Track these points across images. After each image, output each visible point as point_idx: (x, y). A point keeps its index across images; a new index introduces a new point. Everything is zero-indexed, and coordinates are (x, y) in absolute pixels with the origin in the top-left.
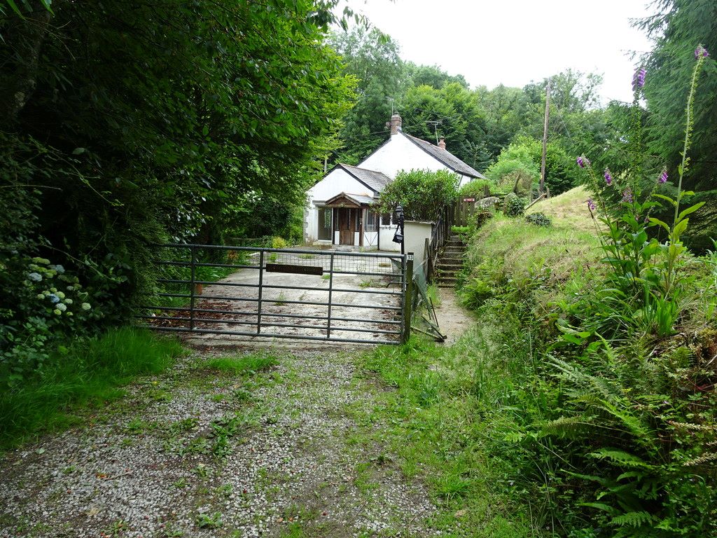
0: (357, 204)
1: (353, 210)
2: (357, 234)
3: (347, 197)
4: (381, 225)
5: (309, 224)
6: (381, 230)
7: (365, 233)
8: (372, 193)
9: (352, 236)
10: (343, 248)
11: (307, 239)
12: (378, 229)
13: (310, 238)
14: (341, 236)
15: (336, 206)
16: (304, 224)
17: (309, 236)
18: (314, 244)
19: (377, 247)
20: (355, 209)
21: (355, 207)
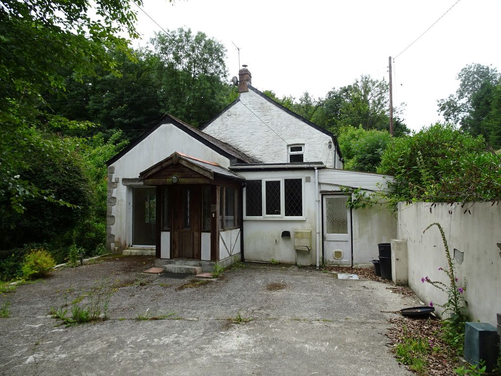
0: (207, 174)
1: (196, 189)
2: (206, 238)
3: (184, 163)
4: (245, 217)
5: (117, 220)
6: (245, 225)
7: (222, 233)
8: (228, 160)
9: (196, 242)
10: (177, 266)
11: (113, 245)
12: (240, 224)
13: (118, 243)
14: (172, 242)
15: (161, 181)
16: (108, 219)
17: (116, 239)
18: (126, 252)
19: (239, 256)
20: (199, 185)
21: (201, 181)
